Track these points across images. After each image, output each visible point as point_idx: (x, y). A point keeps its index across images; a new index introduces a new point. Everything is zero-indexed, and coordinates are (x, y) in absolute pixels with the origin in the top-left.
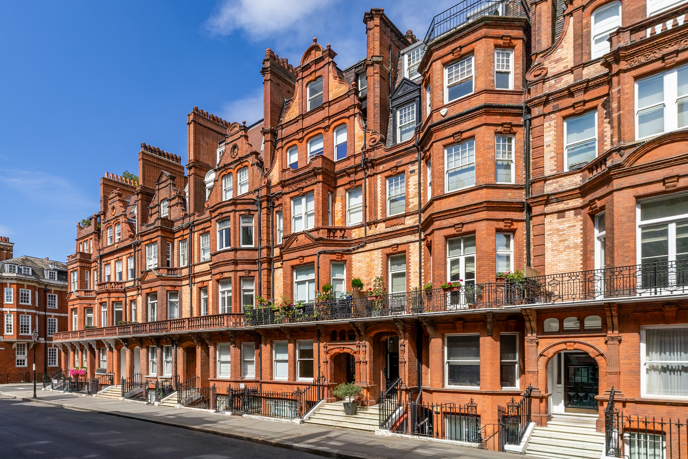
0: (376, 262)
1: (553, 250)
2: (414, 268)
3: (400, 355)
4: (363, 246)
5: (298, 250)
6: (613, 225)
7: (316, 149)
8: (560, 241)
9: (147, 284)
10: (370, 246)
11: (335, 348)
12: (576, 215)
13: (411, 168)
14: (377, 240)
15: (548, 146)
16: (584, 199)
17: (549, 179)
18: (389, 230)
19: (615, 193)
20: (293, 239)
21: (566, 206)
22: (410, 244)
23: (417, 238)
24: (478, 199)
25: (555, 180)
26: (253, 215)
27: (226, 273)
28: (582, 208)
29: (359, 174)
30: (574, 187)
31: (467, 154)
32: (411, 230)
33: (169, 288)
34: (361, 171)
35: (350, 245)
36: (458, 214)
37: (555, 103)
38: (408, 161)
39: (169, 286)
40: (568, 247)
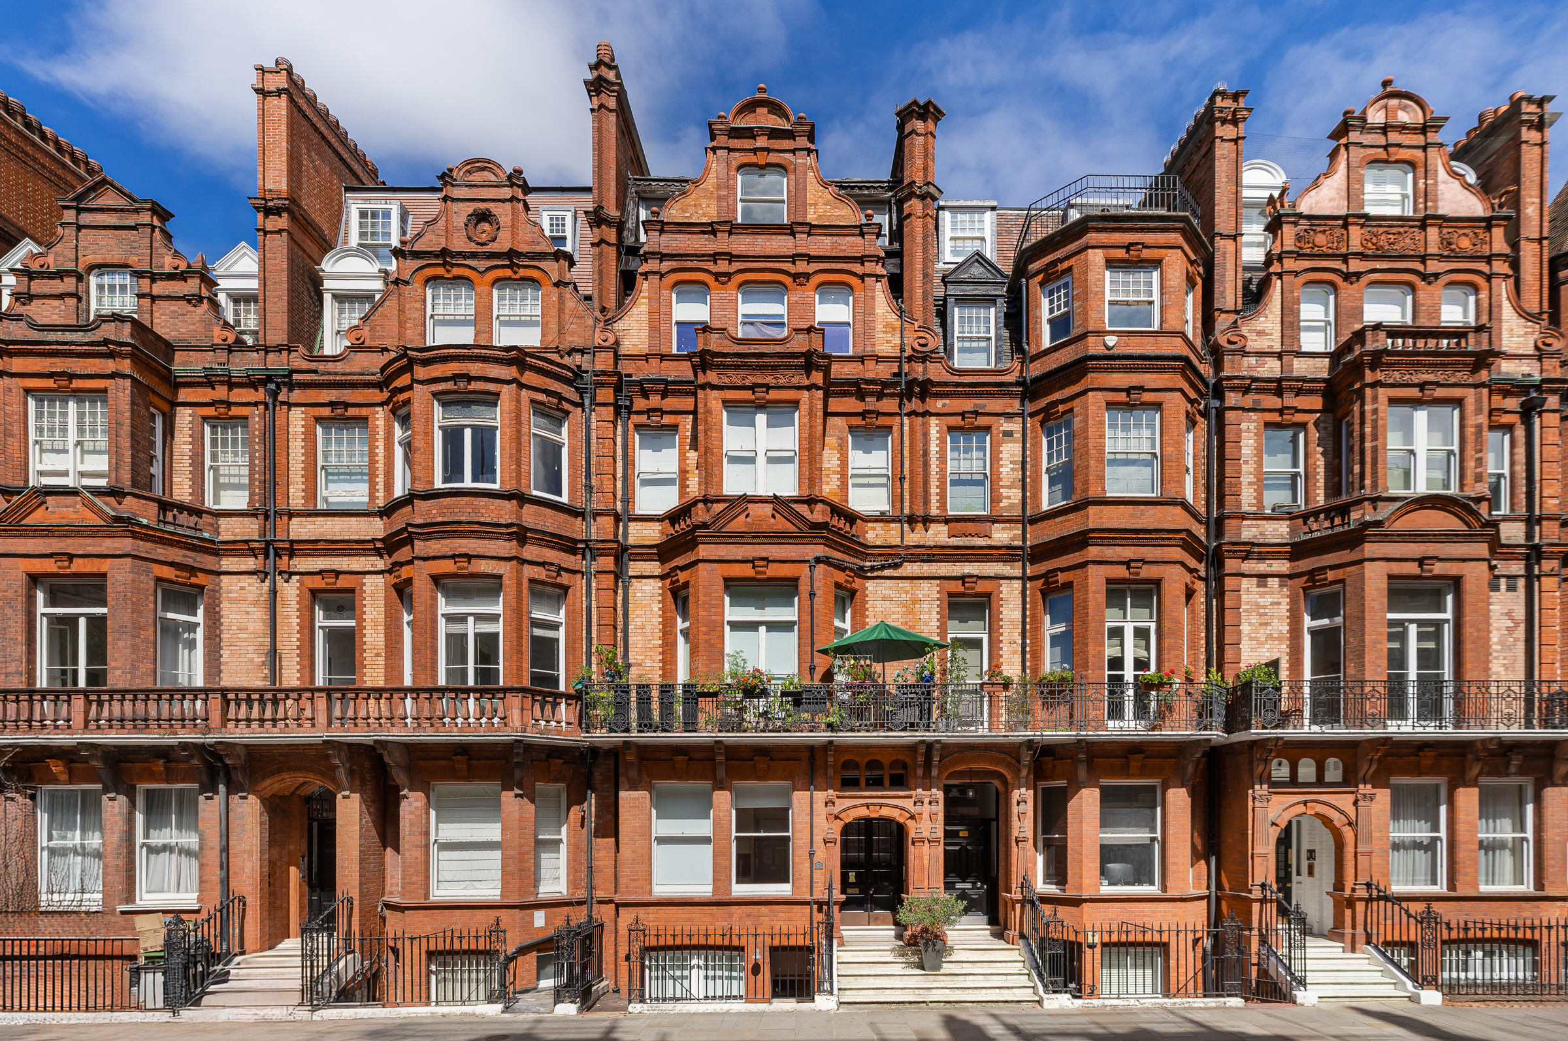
0: (925, 607)
1: (1251, 639)
2: (1010, 633)
3: (1015, 823)
4: (896, 566)
5: (750, 540)
6: (1363, 612)
7: (761, 313)
8: (1261, 624)
9: (40, 541)
10: (910, 569)
11: (856, 806)
12: (1281, 586)
13: (1006, 426)
14: (931, 559)
15: (1246, 462)
16: (1293, 564)
17: (1247, 519)
18: (955, 541)
19: (1366, 563)
20: (739, 510)
21: (1269, 569)
22: (1002, 581)
23: (1018, 572)
24: (1168, 522)
25: (1254, 522)
26: (567, 413)
27: (483, 562)
28: (1291, 577)
29: (885, 400)
30: (1279, 541)
31: (1133, 433)
32: (1006, 554)
33: (168, 573)
34: (892, 395)
35: (864, 556)
36: (1135, 542)
37: (1256, 397)
38: (999, 410)
39: (171, 564)
40: (1270, 637)
